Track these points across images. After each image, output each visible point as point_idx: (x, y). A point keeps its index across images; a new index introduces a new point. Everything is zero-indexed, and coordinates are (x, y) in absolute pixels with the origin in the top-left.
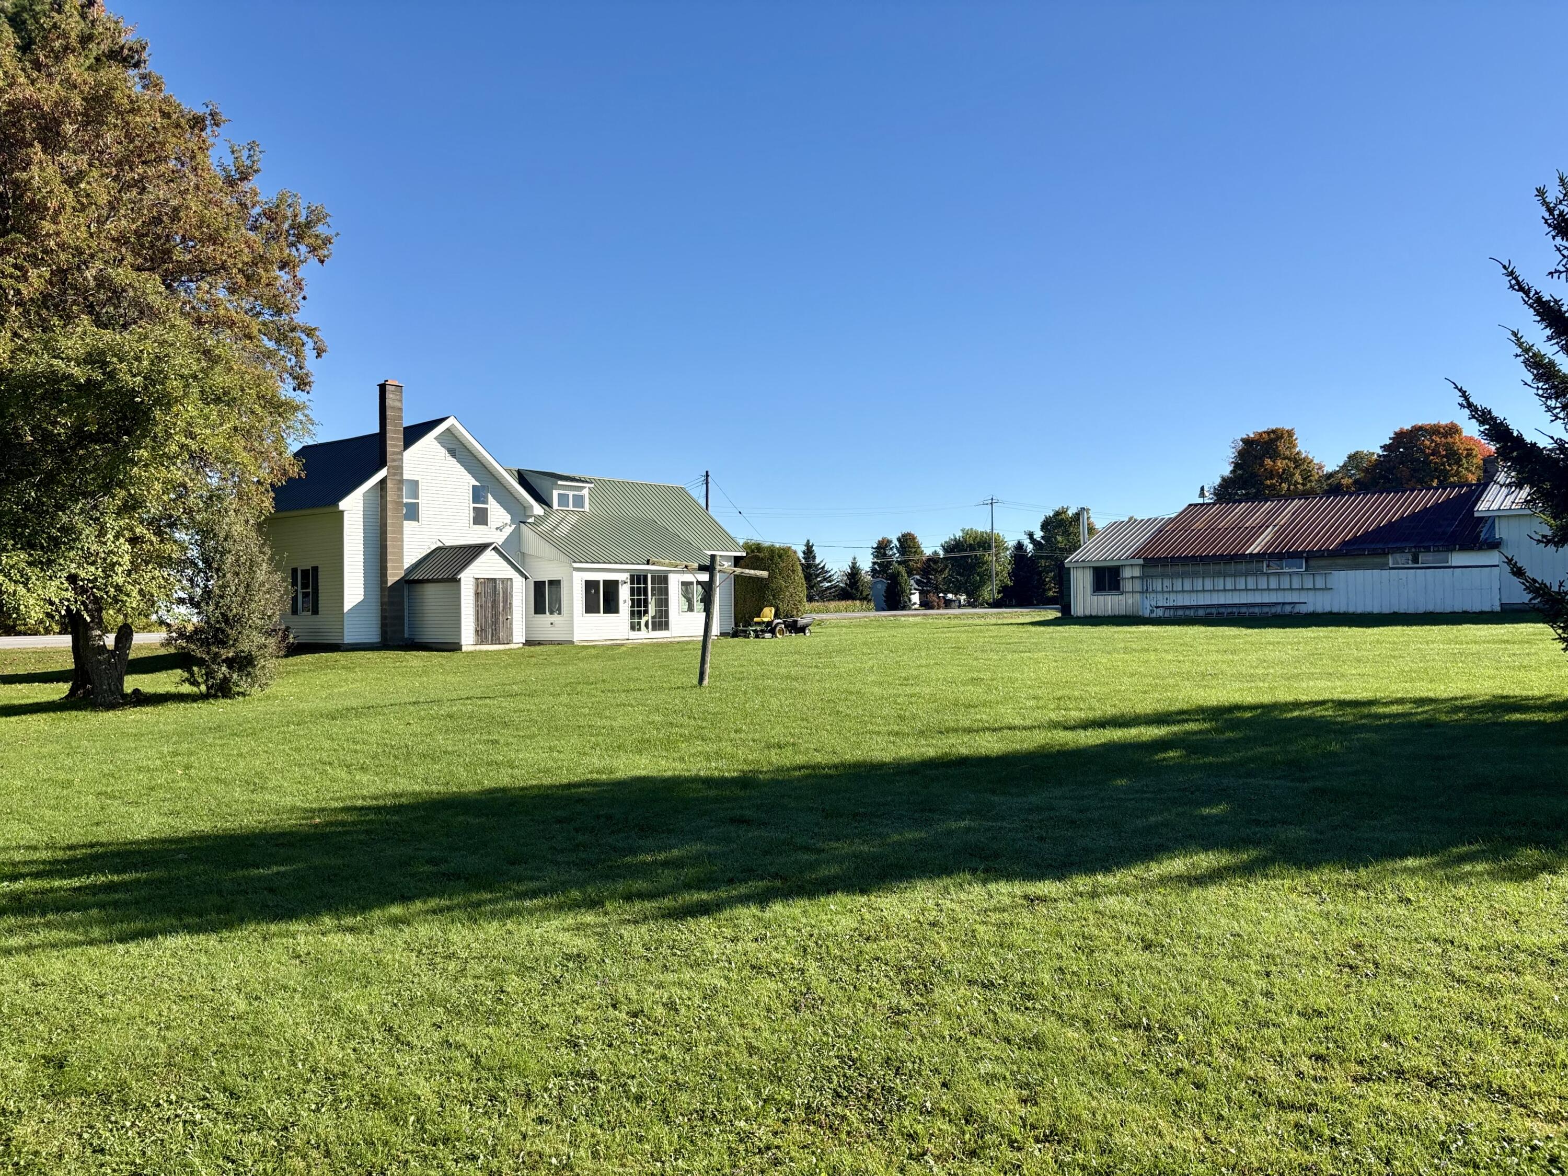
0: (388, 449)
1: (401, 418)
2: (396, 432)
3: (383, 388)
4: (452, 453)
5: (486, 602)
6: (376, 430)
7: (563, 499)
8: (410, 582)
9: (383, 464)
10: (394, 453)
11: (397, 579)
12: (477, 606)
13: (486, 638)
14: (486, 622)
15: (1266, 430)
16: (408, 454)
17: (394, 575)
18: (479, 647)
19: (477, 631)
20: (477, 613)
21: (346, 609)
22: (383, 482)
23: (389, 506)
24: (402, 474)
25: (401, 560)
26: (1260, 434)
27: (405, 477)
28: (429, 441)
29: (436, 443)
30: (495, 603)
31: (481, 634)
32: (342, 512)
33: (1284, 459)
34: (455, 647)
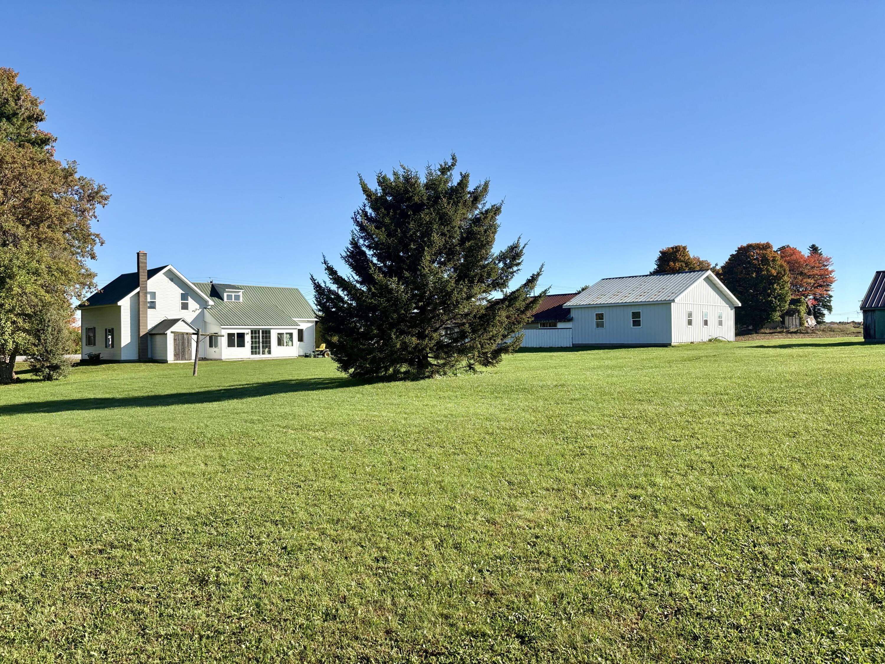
0: (140, 280)
1: (146, 267)
2: (144, 272)
3: (138, 254)
4: (172, 280)
5: (179, 343)
6: (136, 271)
7: (229, 297)
8: (151, 334)
9: (137, 285)
10: (143, 281)
11: (145, 333)
12: (175, 344)
13: (179, 358)
14: (179, 351)
15: (672, 246)
16: (149, 281)
17: (143, 332)
18: (176, 362)
19: (175, 355)
20: (175, 347)
21: (122, 346)
22: (138, 293)
23: (141, 303)
24: (147, 290)
25: (146, 325)
26: (669, 249)
27: (148, 290)
28: (160, 274)
29: (164, 276)
30: (183, 343)
31: (177, 356)
32: (120, 306)
33: (681, 262)
34: (165, 361)
